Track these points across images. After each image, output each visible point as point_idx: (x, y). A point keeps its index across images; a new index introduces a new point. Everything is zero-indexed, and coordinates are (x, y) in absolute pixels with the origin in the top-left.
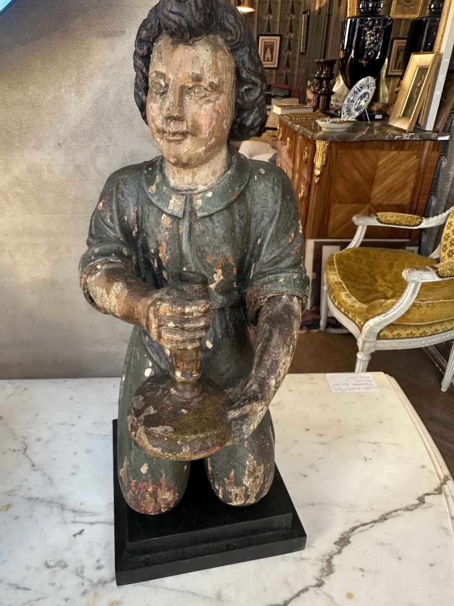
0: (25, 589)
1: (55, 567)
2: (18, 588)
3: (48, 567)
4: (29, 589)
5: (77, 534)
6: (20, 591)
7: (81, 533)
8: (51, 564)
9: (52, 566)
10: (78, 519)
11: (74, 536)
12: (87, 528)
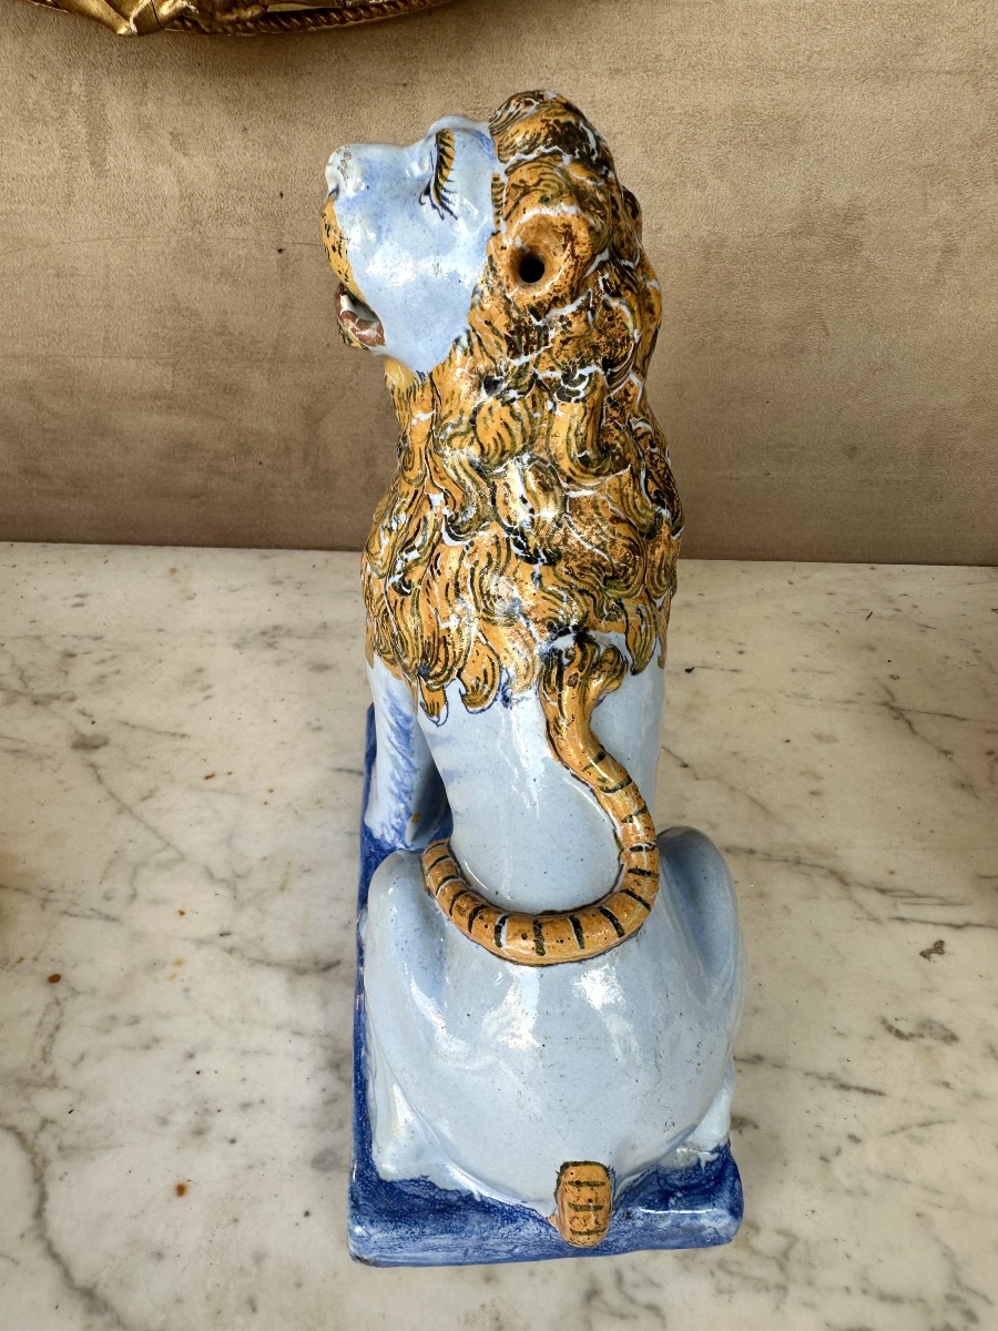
0: (866, 1091)
1: (921, 1036)
2: (844, 1087)
3: (899, 1034)
4: (881, 1094)
5: (931, 951)
6: (855, 1097)
7: (939, 947)
8: (904, 1027)
9: (912, 1035)
10: (905, 911)
11: (925, 954)
12: (951, 939)
